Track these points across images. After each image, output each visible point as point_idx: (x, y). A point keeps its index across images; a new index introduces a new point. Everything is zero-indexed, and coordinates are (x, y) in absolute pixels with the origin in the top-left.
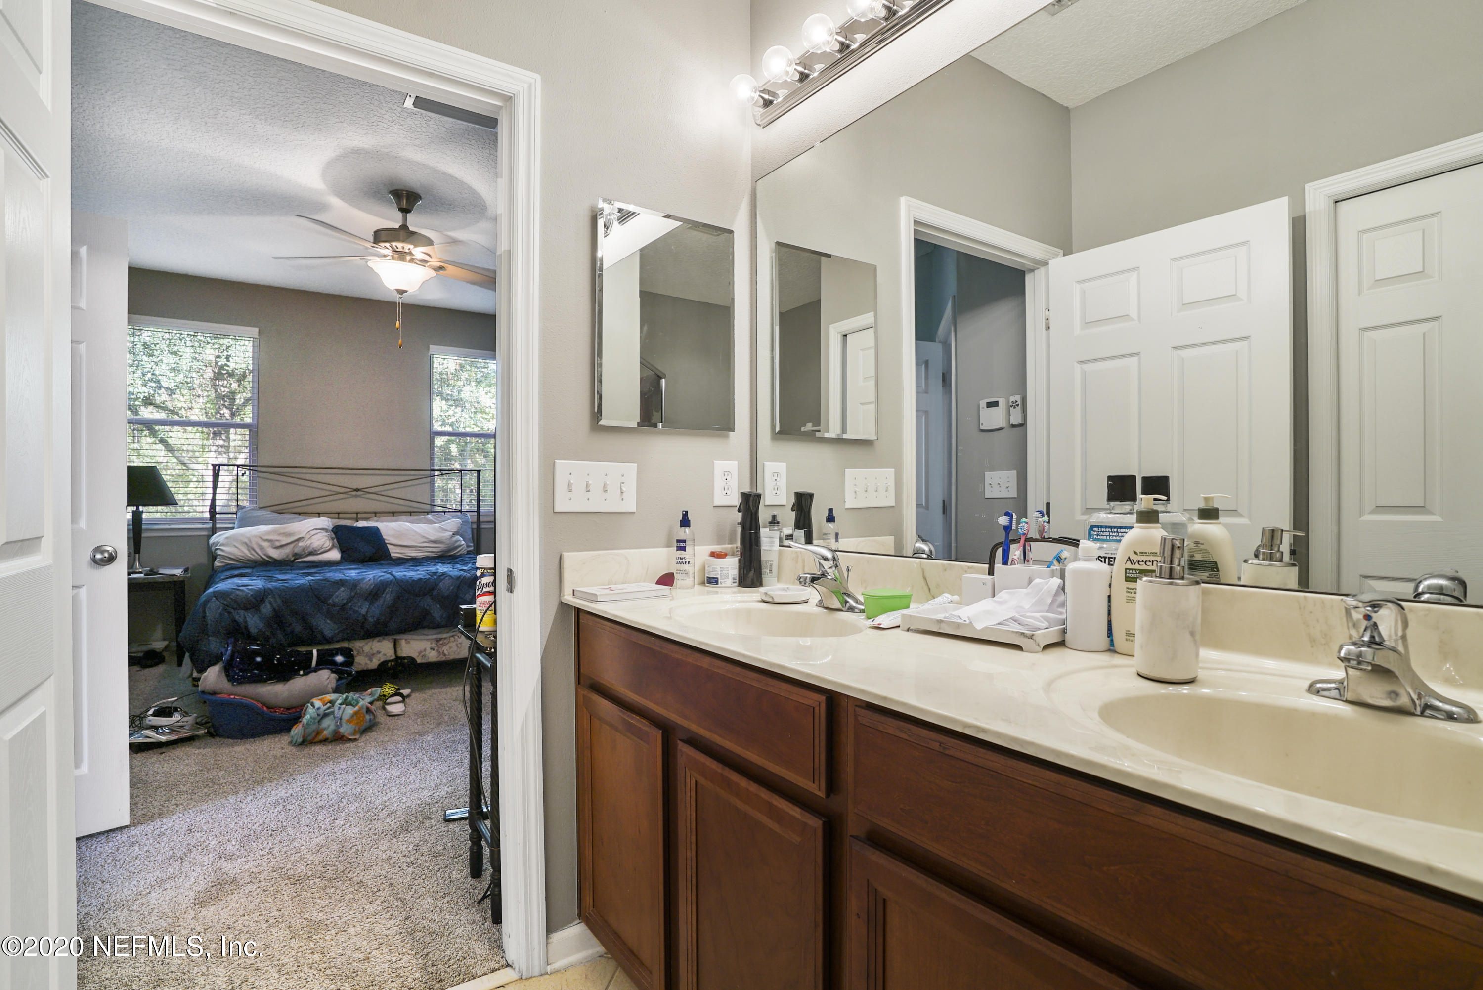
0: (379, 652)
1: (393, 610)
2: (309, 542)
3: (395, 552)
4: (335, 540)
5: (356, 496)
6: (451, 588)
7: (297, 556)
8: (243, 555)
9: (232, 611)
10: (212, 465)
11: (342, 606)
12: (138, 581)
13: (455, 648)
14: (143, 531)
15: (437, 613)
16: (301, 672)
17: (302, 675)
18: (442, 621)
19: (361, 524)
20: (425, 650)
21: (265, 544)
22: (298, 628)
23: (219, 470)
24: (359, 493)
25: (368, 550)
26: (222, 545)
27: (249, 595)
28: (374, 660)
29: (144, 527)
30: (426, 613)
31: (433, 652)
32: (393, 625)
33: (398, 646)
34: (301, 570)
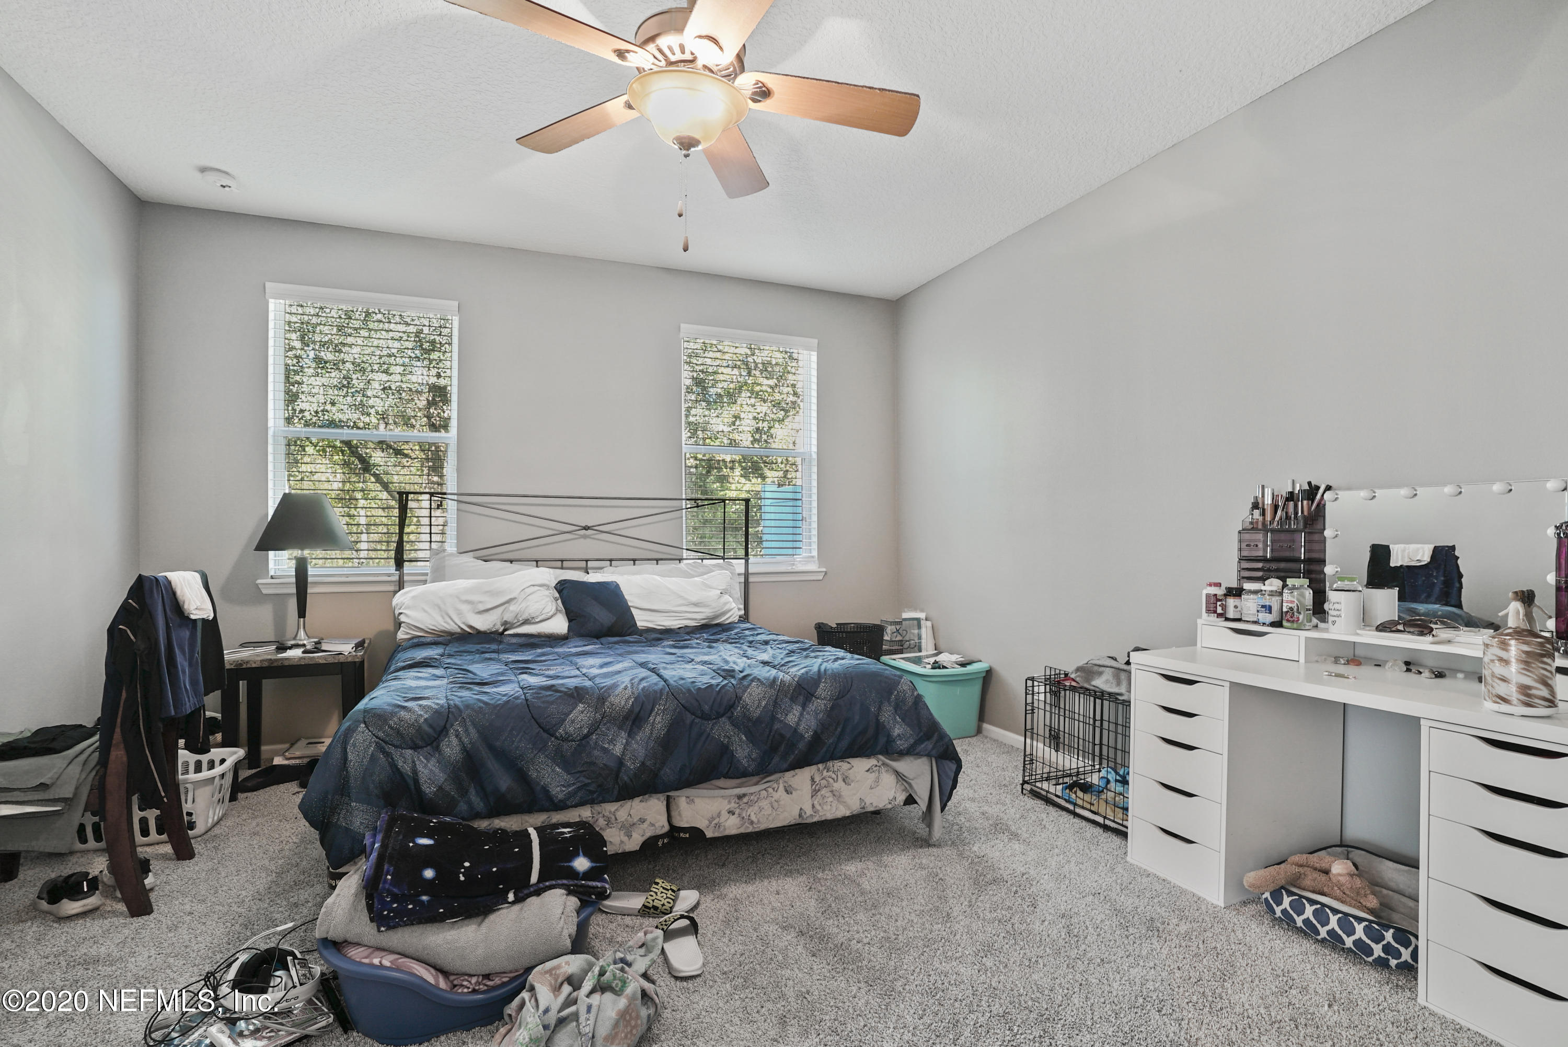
0: (642, 821)
1: (667, 743)
2: (524, 605)
3: (642, 620)
4: (559, 601)
5: (585, 537)
6: (763, 703)
7: (507, 625)
8: (433, 623)
9: (392, 750)
10: (398, 493)
11: (581, 740)
12: (291, 663)
13: (768, 810)
14: (309, 585)
15: (743, 751)
16: (511, 897)
17: (513, 903)
18: (749, 766)
19: (593, 577)
20: (719, 815)
21: (465, 608)
22: (504, 782)
23: (407, 500)
24: (589, 532)
25: (604, 617)
26: (408, 608)
27: (422, 720)
28: (635, 835)
29: (310, 579)
30: (725, 750)
31: (733, 817)
32: (668, 773)
33: (673, 807)
34: (513, 651)
